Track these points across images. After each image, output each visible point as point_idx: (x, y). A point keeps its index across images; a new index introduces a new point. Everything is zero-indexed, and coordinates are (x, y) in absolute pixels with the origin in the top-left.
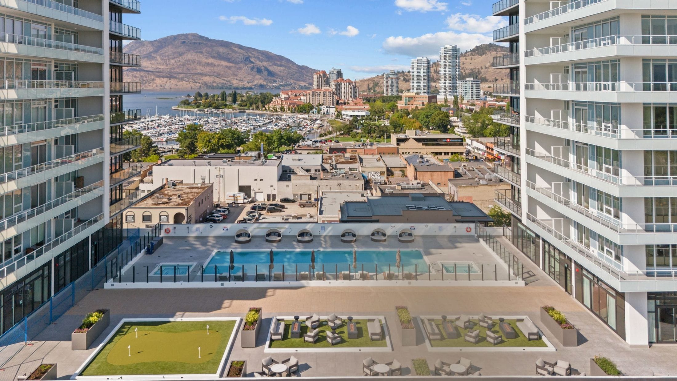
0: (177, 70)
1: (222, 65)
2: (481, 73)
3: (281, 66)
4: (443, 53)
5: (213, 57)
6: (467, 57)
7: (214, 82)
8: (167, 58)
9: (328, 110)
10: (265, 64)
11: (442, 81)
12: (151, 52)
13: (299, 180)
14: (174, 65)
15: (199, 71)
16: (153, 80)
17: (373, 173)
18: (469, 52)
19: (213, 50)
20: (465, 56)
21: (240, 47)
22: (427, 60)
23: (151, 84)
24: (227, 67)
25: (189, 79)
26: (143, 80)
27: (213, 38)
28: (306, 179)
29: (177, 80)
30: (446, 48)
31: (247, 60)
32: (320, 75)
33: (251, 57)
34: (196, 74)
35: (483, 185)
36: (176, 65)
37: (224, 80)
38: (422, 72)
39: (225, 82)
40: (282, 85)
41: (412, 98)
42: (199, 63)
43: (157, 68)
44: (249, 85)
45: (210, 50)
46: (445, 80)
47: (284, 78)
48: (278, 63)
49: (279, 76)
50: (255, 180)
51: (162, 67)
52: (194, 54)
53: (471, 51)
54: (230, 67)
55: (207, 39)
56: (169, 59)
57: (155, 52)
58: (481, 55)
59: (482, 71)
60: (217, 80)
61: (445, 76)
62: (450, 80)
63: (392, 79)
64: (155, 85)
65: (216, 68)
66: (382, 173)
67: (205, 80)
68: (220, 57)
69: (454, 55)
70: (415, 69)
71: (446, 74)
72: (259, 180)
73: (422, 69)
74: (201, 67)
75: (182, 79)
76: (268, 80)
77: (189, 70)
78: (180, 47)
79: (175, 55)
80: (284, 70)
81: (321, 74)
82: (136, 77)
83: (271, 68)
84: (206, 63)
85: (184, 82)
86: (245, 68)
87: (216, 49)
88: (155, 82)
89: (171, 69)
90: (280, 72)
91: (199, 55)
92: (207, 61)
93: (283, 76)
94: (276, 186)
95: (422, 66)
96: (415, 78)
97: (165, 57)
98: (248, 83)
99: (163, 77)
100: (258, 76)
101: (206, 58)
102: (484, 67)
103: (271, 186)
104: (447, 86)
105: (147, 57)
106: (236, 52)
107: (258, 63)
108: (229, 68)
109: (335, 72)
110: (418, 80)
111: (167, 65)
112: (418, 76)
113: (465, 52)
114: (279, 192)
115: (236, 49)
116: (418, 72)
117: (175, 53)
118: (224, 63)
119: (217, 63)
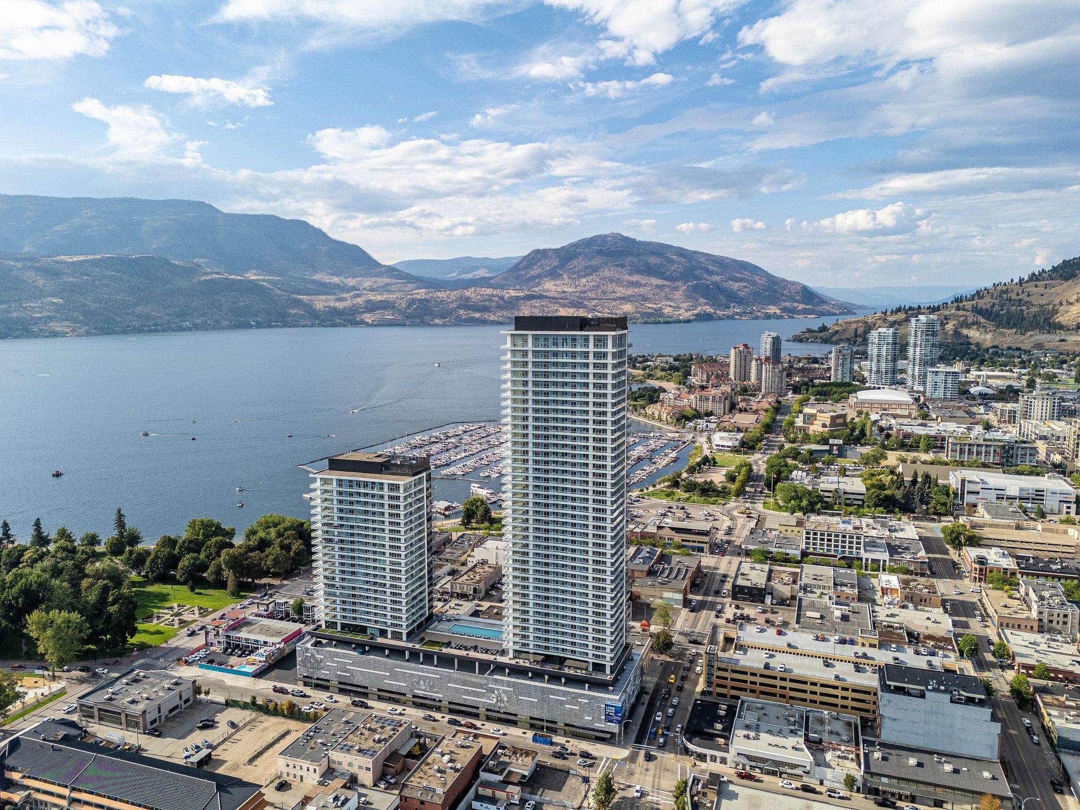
0: (589, 294)
1: (651, 285)
3: (741, 279)
5: (639, 272)
6: (1039, 282)
7: (636, 311)
8: (576, 276)
10: (716, 278)
12: (555, 267)
14: (585, 286)
15: (618, 295)
16: (557, 311)
19: (639, 259)
20: (1036, 279)
24: (658, 286)
25: (603, 307)
27: (642, 240)
31: (689, 273)
33: (697, 268)
34: (614, 299)
36: (588, 287)
37: (651, 307)
39: (650, 310)
40: (737, 314)
42: (619, 282)
43: (564, 292)
44: (688, 314)
45: (636, 260)
48: (737, 275)
51: (570, 290)
52: (613, 268)
54: (663, 286)
55: (634, 241)
56: (579, 278)
57: (561, 266)
60: (641, 307)
65: (642, 289)
67: (624, 309)
68: (650, 271)
74: (622, 289)
76: (718, 305)
77: (604, 293)
78: (595, 257)
79: (588, 271)
80: (745, 287)
82: (535, 307)
83: (724, 285)
84: (628, 281)
86: (684, 288)
87: (644, 257)
89: (580, 292)
90: (739, 290)
91: (620, 269)
92: (630, 278)
93: (742, 298)
97: (574, 273)
98: (686, 311)
99: (569, 306)
100: (702, 300)
101: (630, 274)
105: (550, 274)
106: (674, 261)
107: (706, 278)
108: (661, 288)
110: (878, 361)
111: (576, 287)
112: (879, 356)
115: (674, 257)
117: (588, 267)
118: (655, 281)
119: (644, 282)
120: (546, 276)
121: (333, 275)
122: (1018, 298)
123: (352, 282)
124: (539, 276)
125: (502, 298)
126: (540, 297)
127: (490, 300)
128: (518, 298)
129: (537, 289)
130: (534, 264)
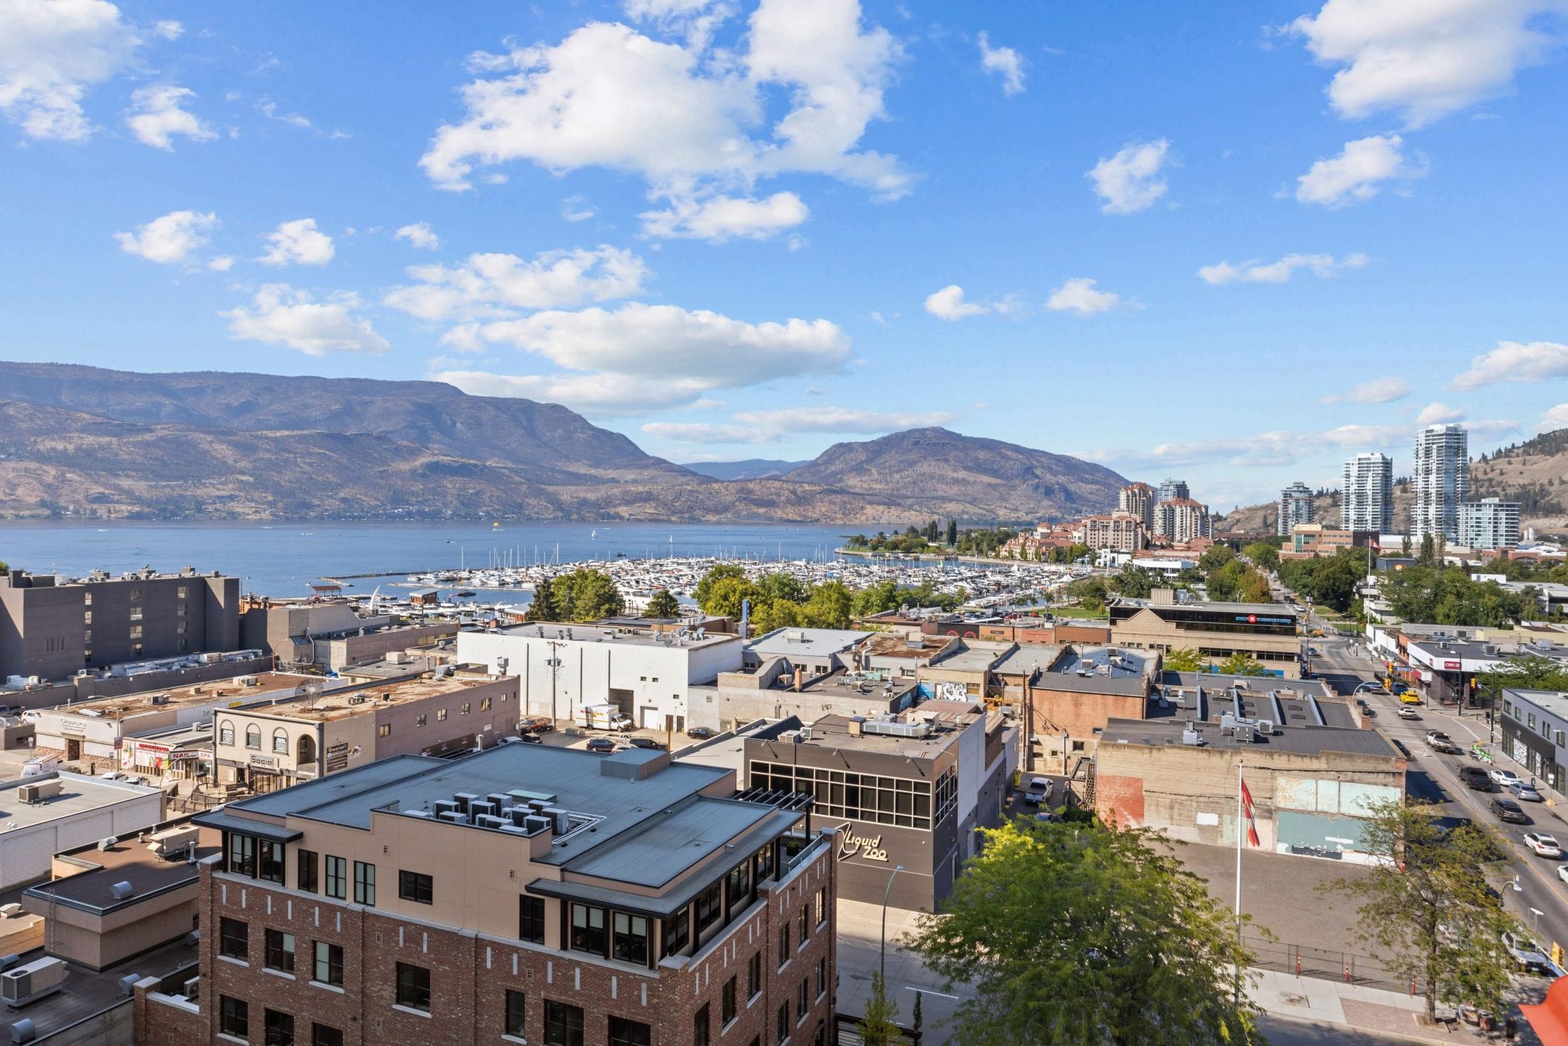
0: (904, 492)
1: (981, 482)
2: (1549, 493)
3: (1092, 482)
4: (1423, 442)
5: (966, 468)
6: (1512, 459)
7: (964, 512)
8: (887, 471)
9: (1114, 558)
10: (1061, 479)
11: (1419, 506)
12: (863, 462)
13: (736, 686)
14: (898, 482)
15: (940, 493)
16: (862, 508)
17: (948, 686)
18: (1519, 448)
19: (966, 455)
20: (1506, 456)
21: (1018, 449)
22: (1384, 458)
23: (858, 516)
24: (990, 485)
25: (921, 506)
26: (845, 508)
27: (968, 435)
28: (751, 686)
29: (900, 509)
30: (1432, 431)
31: (1028, 472)
32: (1134, 493)
33: (1036, 467)
34: (936, 498)
35: (1189, 747)
36: (901, 484)
37: (983, 509)
38: (1369, 486)
39: (981, 511)
41: (1313, 536)
42: (942, 479)
43: (870, 489)
44: (1029, 518)
45: (962, 455)
46: (1427, 502)
47: (1098, 506)
48: (1087, 476)
49: (1087, 500)
50: (643, 679)
51: (879, 487)
52: (933, 463)
53: (1525, 445)
54: (996, 485)
55: (959, 436)
56: (891, 473)
57: (869, 461)
58: (1552, 454)
59: (1552, 489)
60: (970, 508)
61: (1427, 494)
62: (1439, 502)
63: (1297, 501)
64: (864, 517)
65: (970, 488)
66: (971, 687)
67: (948, 509)
68: (980, 468)
69: (1450, 447)
70: (1353, 480)
71: (1430, 490)
72: (649, 679)
73: (1370, 479)
74: (944, 486)
75: (910, 508)
76: (1066, 508)
77: (923, 491)
78: (911, 450)
79: (902, 466)
80: (1098, 490)
81: (1136, 491)
82: (834, 503)
83: (1072, 487)
84: (953, 479)
85: (912, 512)
86: (1023, 488)
87: (972, 454)
88: (865, 511)
89: (893, 489)
90: (1091, 494)
91: (942, 464)
92: (955, 475)
93: (1095, 502)
94: (683, 698)
95: (1370, 473)
96: (1353, 498)
97: (885, 468)
98: (1027, 514)
99: (878, 504)
100: (1046, 503)
101: (954, 471)
102: (1556, 482)
103: (676, 697)
104: (1430, 517)
105: (856, 470)
106: (1008, 458)
107: (1049, 478)
108: (994, 487)
109: (1171, 488)
110: (1360, 503)
111: (887, 483)
112: (1361, 496)
113: (1509, 447)
114: (690, 712)
115: (1009, 453)
116: (1361, 485)
117: (902, 462)
118: (986, 479)
119: (972, 480)
120: (850, 471)
121: (590, 466)
122: (1485, 477)
123: (611, 474)
124: (841, 472)
125: (794, 492)
126: (842, 492)
127: (778, 494)
128: (813, 494)
129: (839, 485)
130: (837, 458)
